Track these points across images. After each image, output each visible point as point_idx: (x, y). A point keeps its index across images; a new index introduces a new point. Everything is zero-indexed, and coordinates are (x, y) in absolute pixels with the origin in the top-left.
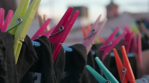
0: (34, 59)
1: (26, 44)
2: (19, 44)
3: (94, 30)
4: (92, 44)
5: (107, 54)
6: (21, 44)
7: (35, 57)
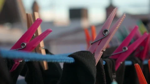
3: (106, 31)
4: (103, 51)
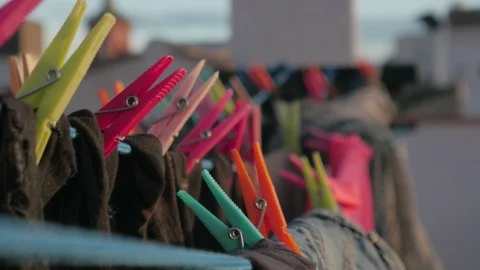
0: (69, 170)
1: (59, 135)
2: (46, 134)
3: (183, 101)
5: (197, 161)
6: (50, 132)
7: (72, 166)
